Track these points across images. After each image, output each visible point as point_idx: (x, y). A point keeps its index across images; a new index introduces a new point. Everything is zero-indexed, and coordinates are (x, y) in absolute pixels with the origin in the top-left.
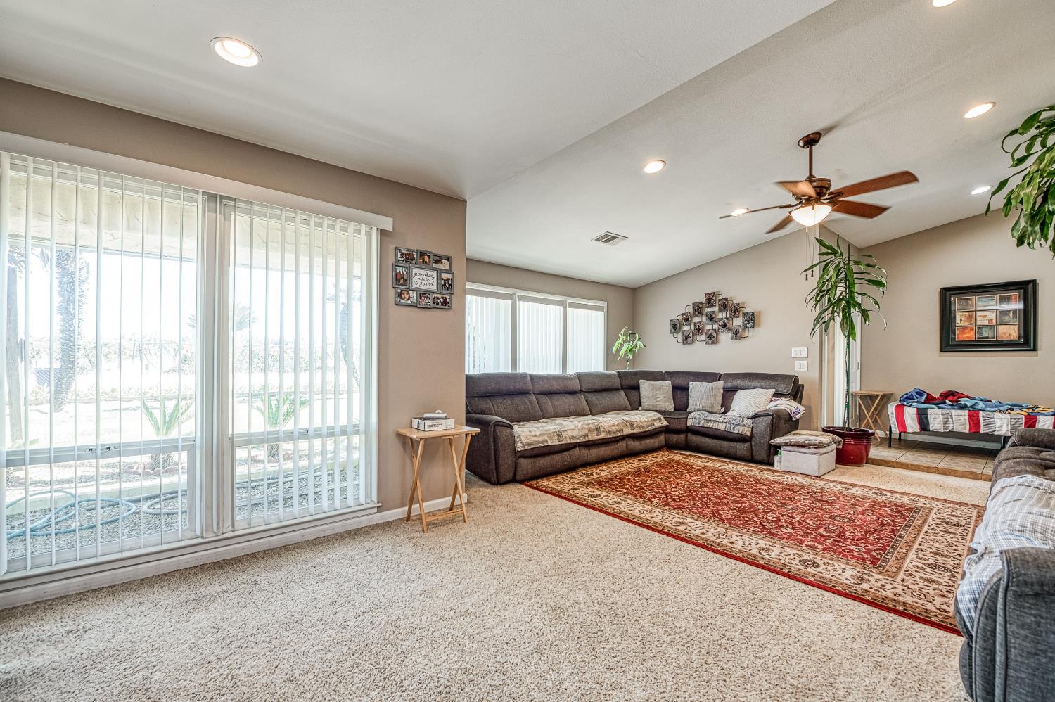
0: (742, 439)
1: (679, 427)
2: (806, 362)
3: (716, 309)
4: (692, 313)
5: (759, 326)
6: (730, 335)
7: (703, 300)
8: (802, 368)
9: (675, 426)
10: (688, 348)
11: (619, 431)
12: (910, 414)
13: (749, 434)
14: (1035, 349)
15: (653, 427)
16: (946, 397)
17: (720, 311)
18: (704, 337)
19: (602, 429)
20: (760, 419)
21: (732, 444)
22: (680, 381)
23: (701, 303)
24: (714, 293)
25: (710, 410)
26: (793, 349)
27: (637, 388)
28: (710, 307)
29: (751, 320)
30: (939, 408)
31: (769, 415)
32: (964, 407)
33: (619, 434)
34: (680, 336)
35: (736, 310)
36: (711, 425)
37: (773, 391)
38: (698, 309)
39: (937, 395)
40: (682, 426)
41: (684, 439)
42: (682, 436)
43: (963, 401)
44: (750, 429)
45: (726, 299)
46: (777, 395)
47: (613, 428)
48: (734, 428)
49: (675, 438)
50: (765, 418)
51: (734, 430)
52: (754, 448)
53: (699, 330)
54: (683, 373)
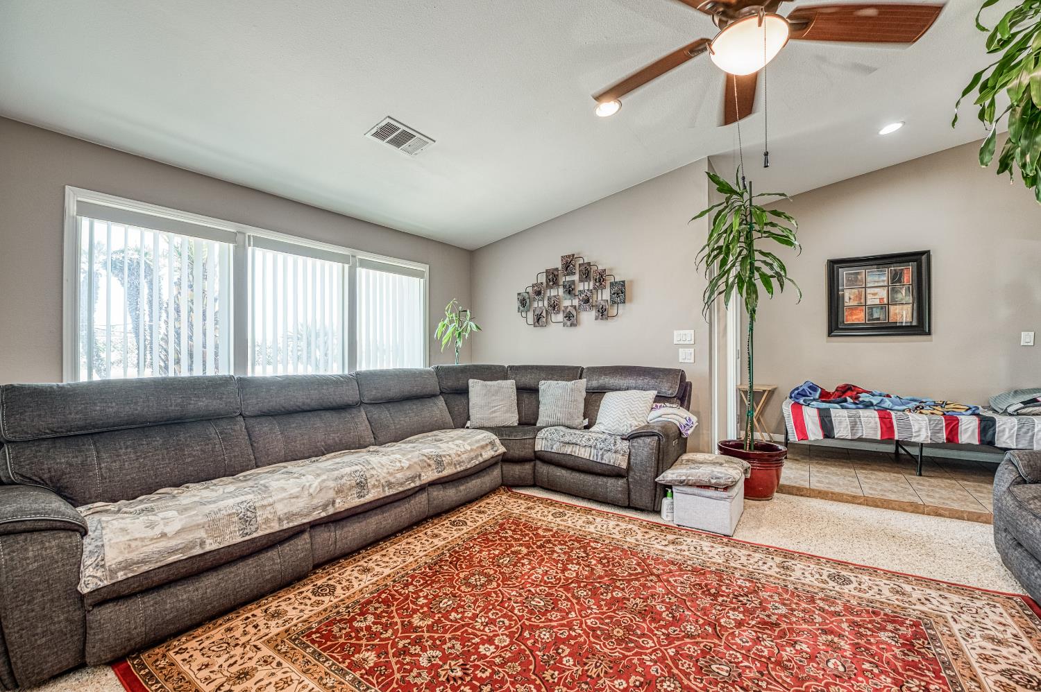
0: (616, 473)
1: (523, 454)
2: (692, 350)
3: (576, 278)
4: (545, 284)
5: (631, 301)
6: (593, 313)
7: (559, 265)
8: (686, 360)
9: (517, 452)
10: (539, 331)
11: (413, 479)
12: (810, 415)
13: (624, 465)
14: (929, 333)
15: (481, 459)
16: (844, 393)
17: (581, 280)
18: (560, 317)
19: (371, 482)
20: (640, 441)
21: (601, 480)
22: (527, 380)
23: (557, 269)
24: (573, 255)
25: (568, 423)
26: (676, 333)
27: (464, 392)
28: (568, 274)
29: (621, 292)
30: (843, 407)
31: (653, 435)
32: (868, 405)
33: (413, 485)
34: (530, 315)
35: (601, 278)
36: (568, 450)
37: (653, 393)
38: (553, 278)
39: (831, 389)
40: (527, 452)
41: (530, 472)
42: (528, 467)
43: (864, 397)
44: (626, 458)
45: (589, 264)
46: (660, 399)
47: (399, 475)
48: (602, 455)
49: (516, 470)
50: (648, 440)
51: (602, 459)
52: (631, 486)
53: (554, 306)
54: (532, 367)
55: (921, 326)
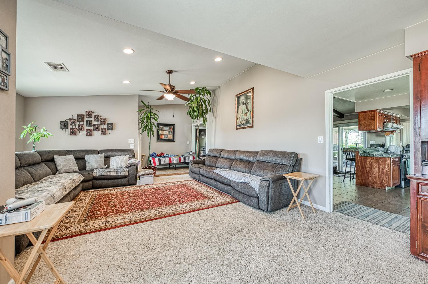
0: (125, 177)
1: (89, 178)
2: (134, 145)
3: (92, 119)
4: (77, 120)
5: (114, 129)
6: (100, 132)
7: (84, 114)
8: (131, 147)
9: (88, 178)
10: (73, 137)
12: (156, 160)
13: (127, 174)
14: (175, 141)
15: (82, 179)
16: (161, 154)
17: (95, 121)
18: (84, 132)
19: (67, 187)
20: (131, 167)
21: (119, 180)
22: (79, 155)
23: (83, 115)
24: (91, 112)
25: (101, 167)
26: (129, 140)
27: (53, 160)
28: (89, 118)
29: (111, 127)
30: (162, 157)
31: (135, 165)
32: (167, 157)
34: (68, 131)
35: (104, 121)
36: (108, 174)
37: (128, 156)
38: (81, 118)
39: (159, 154)
40: (91, 177)
41: (92, 184)
42: (91, 182)
43: (165, 155)
44: (128, 172)
45: (99, 116)
46: (130, 158)
47: (70, 185)
48: (121, 173)
49: (87, 184)
50: (134, 167)
51: (121, 174)
52: (129, 179)
53: (81, 128)
54: (78, 150)
55: (173, 140)
